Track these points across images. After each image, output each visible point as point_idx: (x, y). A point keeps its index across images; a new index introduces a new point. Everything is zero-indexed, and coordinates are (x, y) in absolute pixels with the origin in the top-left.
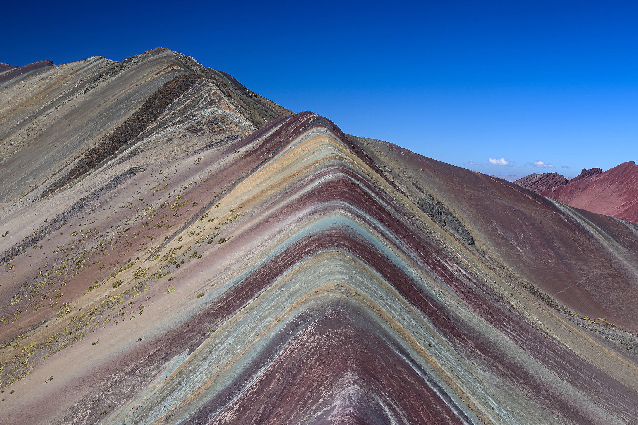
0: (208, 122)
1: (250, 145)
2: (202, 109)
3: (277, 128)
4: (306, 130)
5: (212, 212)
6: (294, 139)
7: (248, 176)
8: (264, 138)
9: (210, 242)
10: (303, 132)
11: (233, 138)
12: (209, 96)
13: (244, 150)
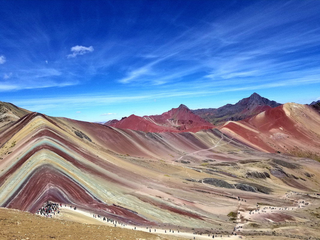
0: (4, 118)
1: (17, 124)
2: (1, 115)
3: (25, 118)
4: (34, 117)
5: (6, 145)
6: (31, 120)
7: (17, 133)
8: (22, 121)
9: (5, 154)
10: (33, 118)
11: (12, 122)
12: (4, 111)
13: (15, 126)
